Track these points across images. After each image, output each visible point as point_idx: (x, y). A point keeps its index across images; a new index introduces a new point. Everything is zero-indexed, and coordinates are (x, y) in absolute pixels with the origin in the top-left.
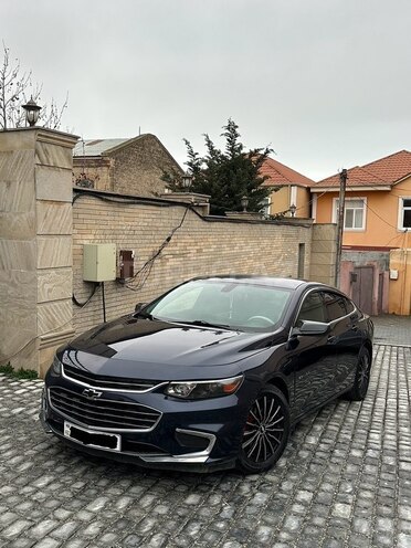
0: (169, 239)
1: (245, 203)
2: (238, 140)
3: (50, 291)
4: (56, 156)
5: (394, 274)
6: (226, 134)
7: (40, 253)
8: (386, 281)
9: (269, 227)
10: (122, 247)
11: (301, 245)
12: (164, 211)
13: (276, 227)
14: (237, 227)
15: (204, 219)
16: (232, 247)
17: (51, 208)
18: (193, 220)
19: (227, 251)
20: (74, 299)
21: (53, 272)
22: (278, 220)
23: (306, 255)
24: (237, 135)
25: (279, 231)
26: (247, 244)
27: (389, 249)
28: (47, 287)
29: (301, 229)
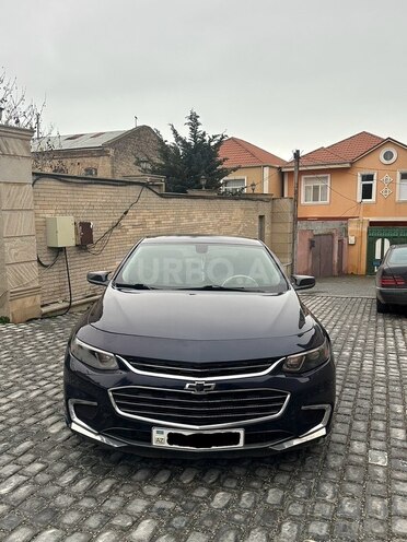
0: (126, 213)
1: (203, 182)
2: (200, 128)
3: (16, 254)
4: (15, 147)
5: (352, 240)
6: (189, 124)
7: (6, 224)
8: (346, 246)
9: (227, 202)
10: (82, 220)
11: (261, 217)
12: (122, 190)
13: (234, 202)
14: (195, 202)
15: (161, 196)
16: (191, 219)
17: (13, 189)
18: (150, 197)
19: (185, 222)
20: (39, 261)
21: (18, 239)
22: (237, 196)
23: (267, 226)
24: (198, 124)
25: (237, 205)
26: (205, 216)
27: (347, 219)
28: (14, 251)
29: (261, 203)
